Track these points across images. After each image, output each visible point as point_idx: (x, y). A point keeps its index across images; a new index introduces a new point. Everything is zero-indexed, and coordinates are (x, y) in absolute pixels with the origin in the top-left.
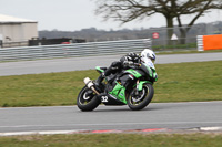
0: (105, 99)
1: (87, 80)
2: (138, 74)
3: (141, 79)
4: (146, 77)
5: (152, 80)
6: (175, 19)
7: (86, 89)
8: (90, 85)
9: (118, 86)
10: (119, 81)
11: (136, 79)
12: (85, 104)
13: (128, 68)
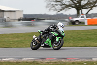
0: (42, 45)
1: (34, 36)
2: (56, 34)
3: (58, 36)
4: (60, 35)
5: (62, 37)
6: (80, 11)
7: (34, 40)
8: (36, 39)
9: (48, 39)
10: (48, 37)
11: (55, 36)
12: (34, 47)
13: (52, 31)
